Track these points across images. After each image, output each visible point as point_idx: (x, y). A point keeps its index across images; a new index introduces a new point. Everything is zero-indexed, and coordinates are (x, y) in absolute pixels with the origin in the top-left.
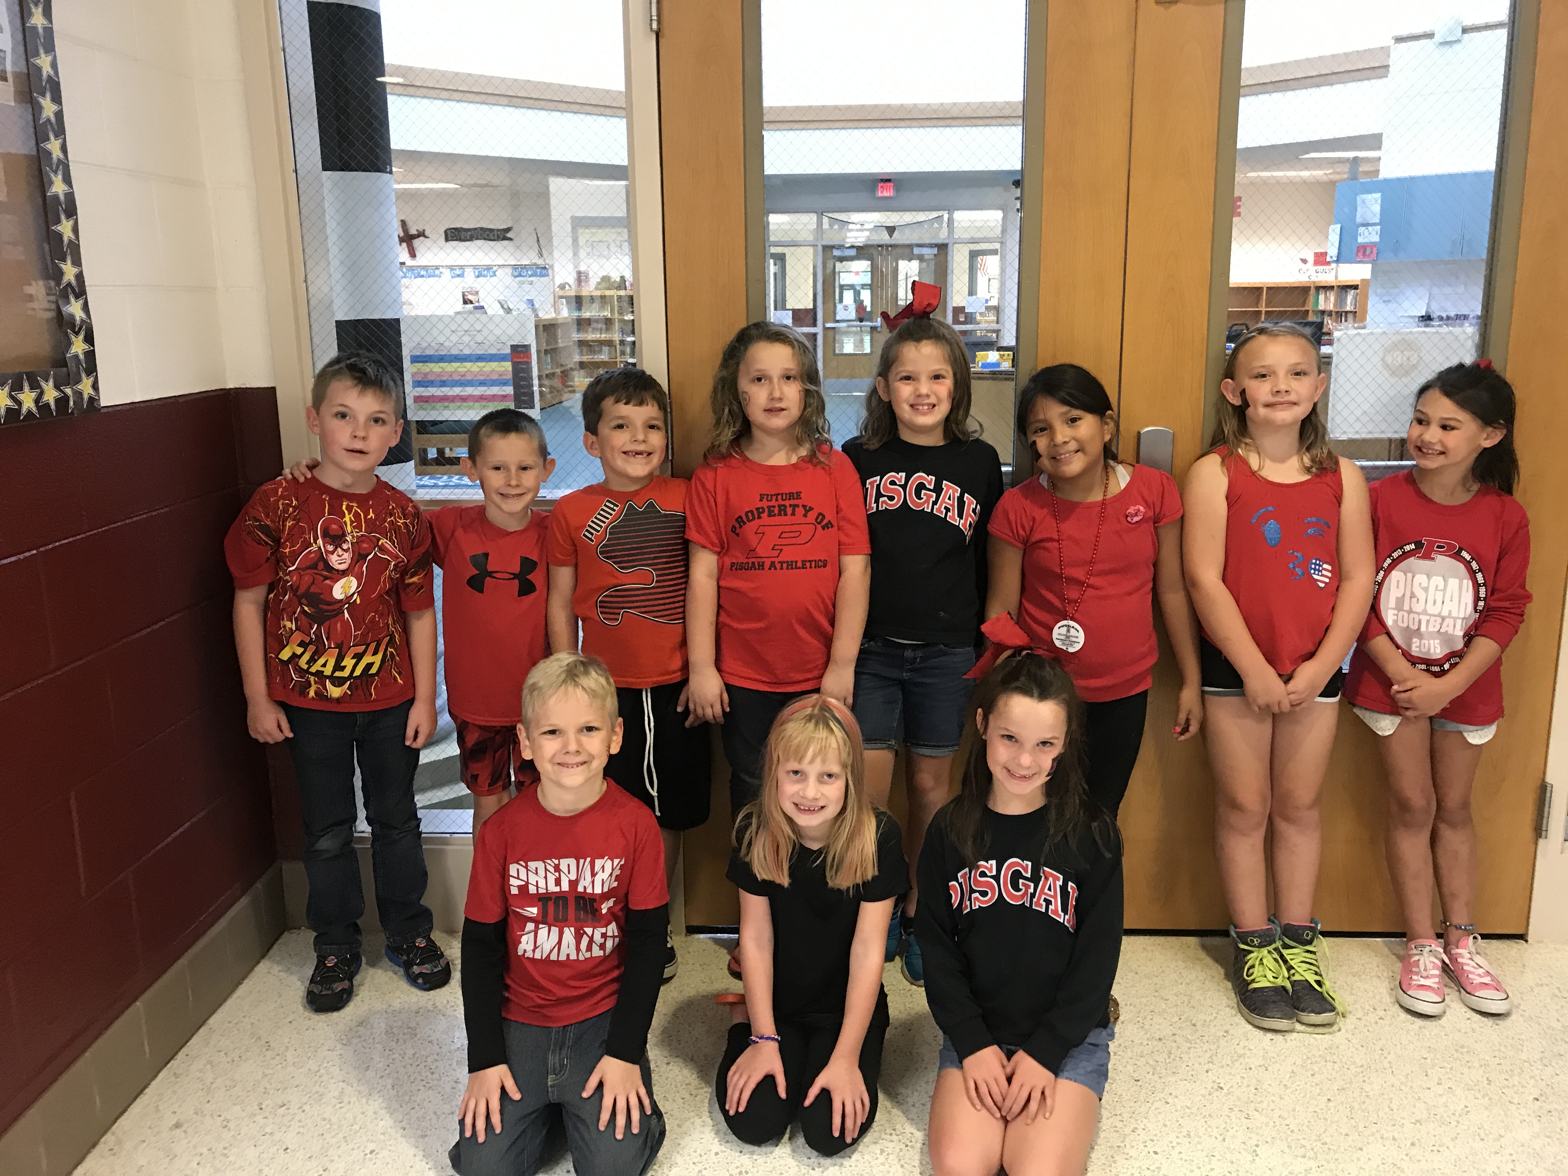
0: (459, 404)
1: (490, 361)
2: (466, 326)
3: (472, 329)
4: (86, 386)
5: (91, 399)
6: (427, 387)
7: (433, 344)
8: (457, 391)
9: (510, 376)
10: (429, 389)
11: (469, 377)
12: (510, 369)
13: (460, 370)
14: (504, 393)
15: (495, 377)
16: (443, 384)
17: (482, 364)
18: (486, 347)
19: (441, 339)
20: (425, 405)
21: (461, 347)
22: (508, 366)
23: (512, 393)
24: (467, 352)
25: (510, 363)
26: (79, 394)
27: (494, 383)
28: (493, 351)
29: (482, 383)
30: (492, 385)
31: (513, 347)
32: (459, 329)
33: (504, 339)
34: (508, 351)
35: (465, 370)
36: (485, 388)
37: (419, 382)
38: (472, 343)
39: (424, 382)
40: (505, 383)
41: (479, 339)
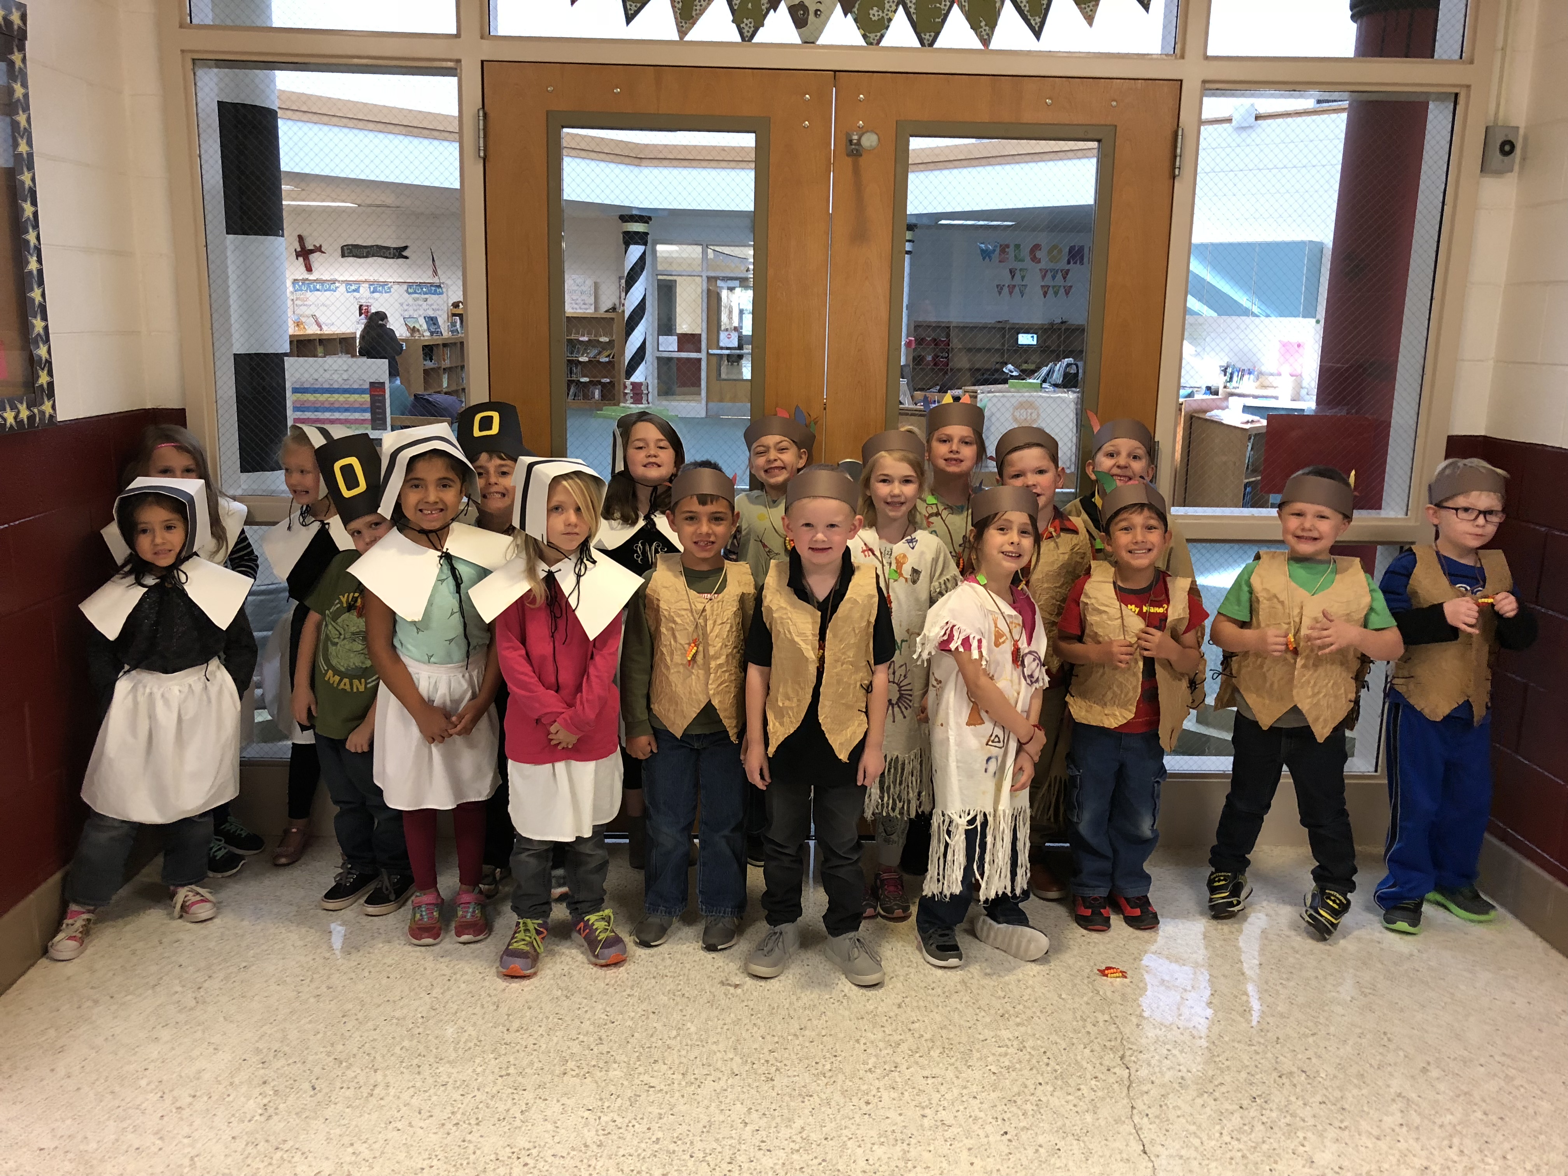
1: (354, 393)
2: (335, 367)
3: (340, 369)
4: (47, 407)
5: (51, 417)
6: (304, 411)
7: (310, 380)
8: (327, 415)
9: (369, 405)
10: (306, 413)
11: (336, 405)
12: (369, 400)
13: (330, 399)
14: (362, 420)
15: (357, 405)
16: (317, 410)
17: (346, 396)
19: (316, 376)
21: (331, 382)
22: (367, 397)
23: (368, 419)
24: (336, 386)
25: (369, 395)
26: (42, 413)
28: (356, 386)
29: (347, 410)
30: (354, 412)
31: (371, 384)
32: (330, 369)
33: (365, 377)
34: (367, 386)
35: (334, 400)
36: (349, 414)
37: (298, 408)
38: (340, 380)
39: (302, 408)
40: (364, 411)
41: (345, 376)
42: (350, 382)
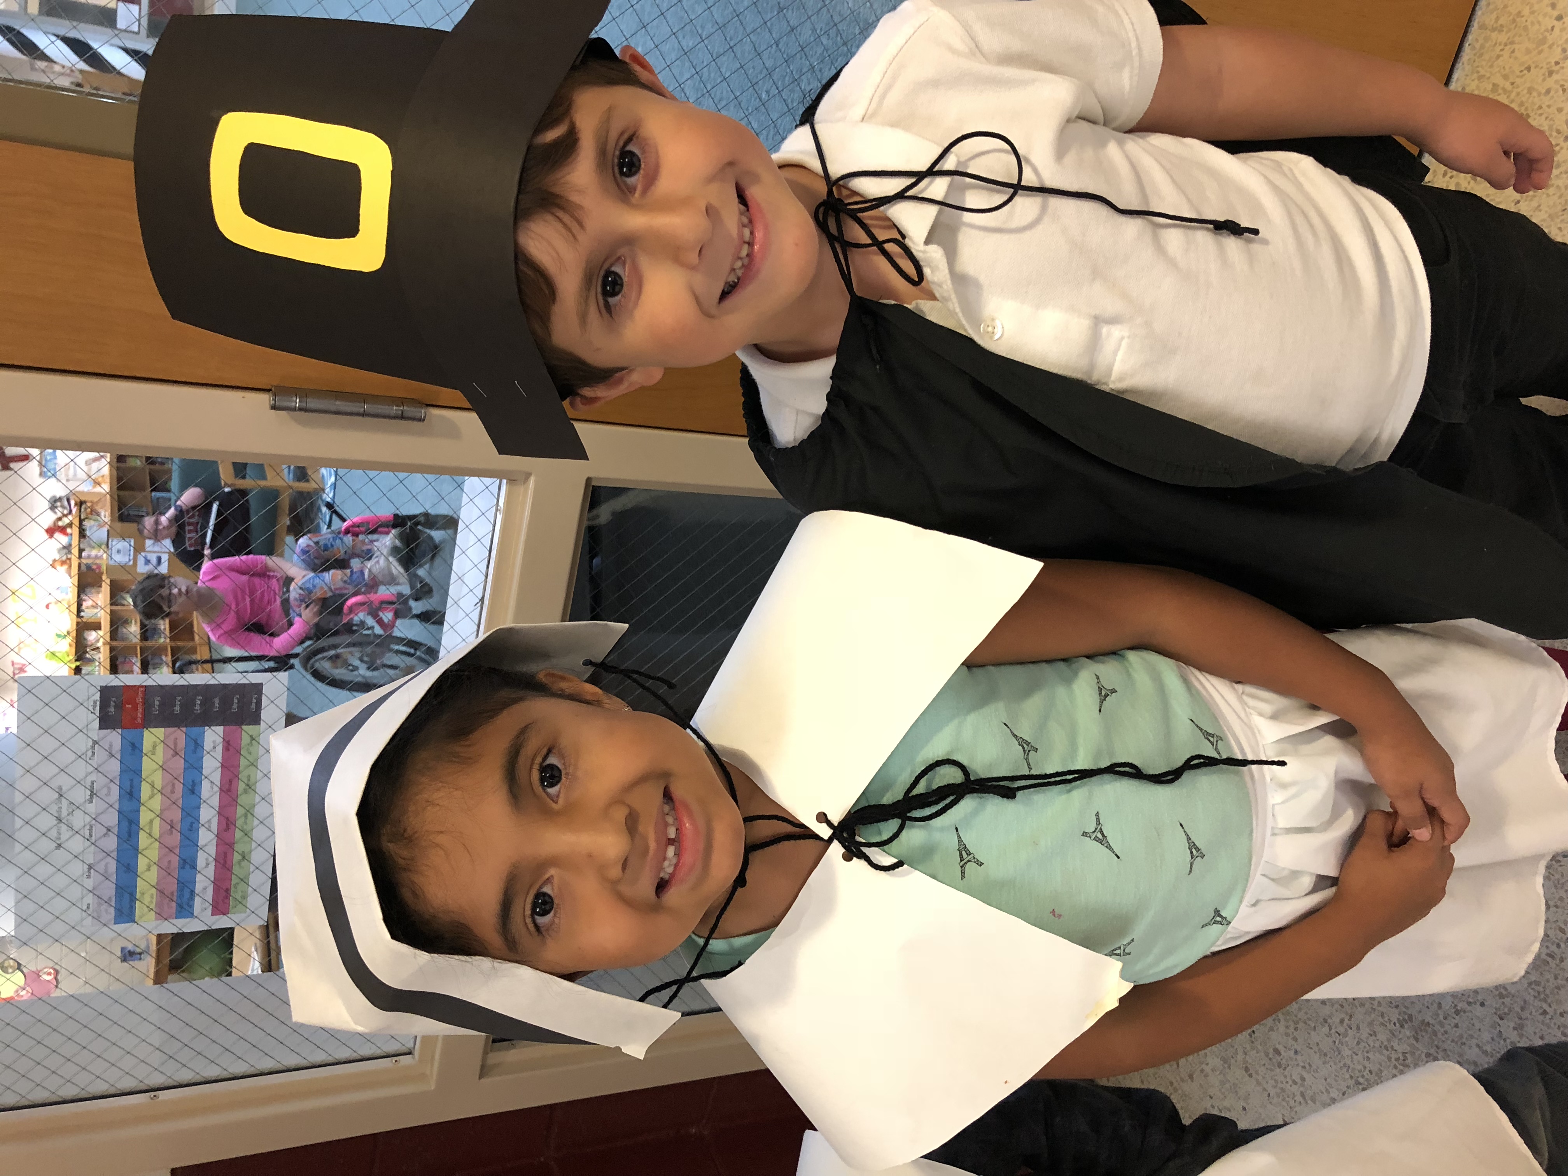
0: (238, 834)
1: (138, 772)
2: (46, 821)
3: (54, 809)
6: (192, 893)
7: (89, 883)
8: (207, 838)
9: (179, 735)
10: (198, 888)
11: (176, 815)
12: (160, 732)
13: (156, 832)
14: (220, 749)
15: (179, 764)
16: (188, 863)
17: (145, 791)
18: (101, 781)
19: (77, 869)
20: (235, 894)
21: (99, 831)
22: (152, 737)
23: (220, 729)
24: (112, 818)
25: (146, 733)
27: (194, 766)
28: (114, 767)
29: (193, 789)
30: (199, 769)
31: (106, 722)
32: (53, 834)
33: (82, 744)
34: (114, 738)
35: (157, 822)
36: (205, 785)
37: (180, 906)
38: (91, 808)
39: (180, 896)
40: (196, 745)
41: (80, 795)
42: (100, 781)
